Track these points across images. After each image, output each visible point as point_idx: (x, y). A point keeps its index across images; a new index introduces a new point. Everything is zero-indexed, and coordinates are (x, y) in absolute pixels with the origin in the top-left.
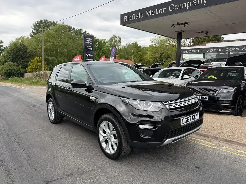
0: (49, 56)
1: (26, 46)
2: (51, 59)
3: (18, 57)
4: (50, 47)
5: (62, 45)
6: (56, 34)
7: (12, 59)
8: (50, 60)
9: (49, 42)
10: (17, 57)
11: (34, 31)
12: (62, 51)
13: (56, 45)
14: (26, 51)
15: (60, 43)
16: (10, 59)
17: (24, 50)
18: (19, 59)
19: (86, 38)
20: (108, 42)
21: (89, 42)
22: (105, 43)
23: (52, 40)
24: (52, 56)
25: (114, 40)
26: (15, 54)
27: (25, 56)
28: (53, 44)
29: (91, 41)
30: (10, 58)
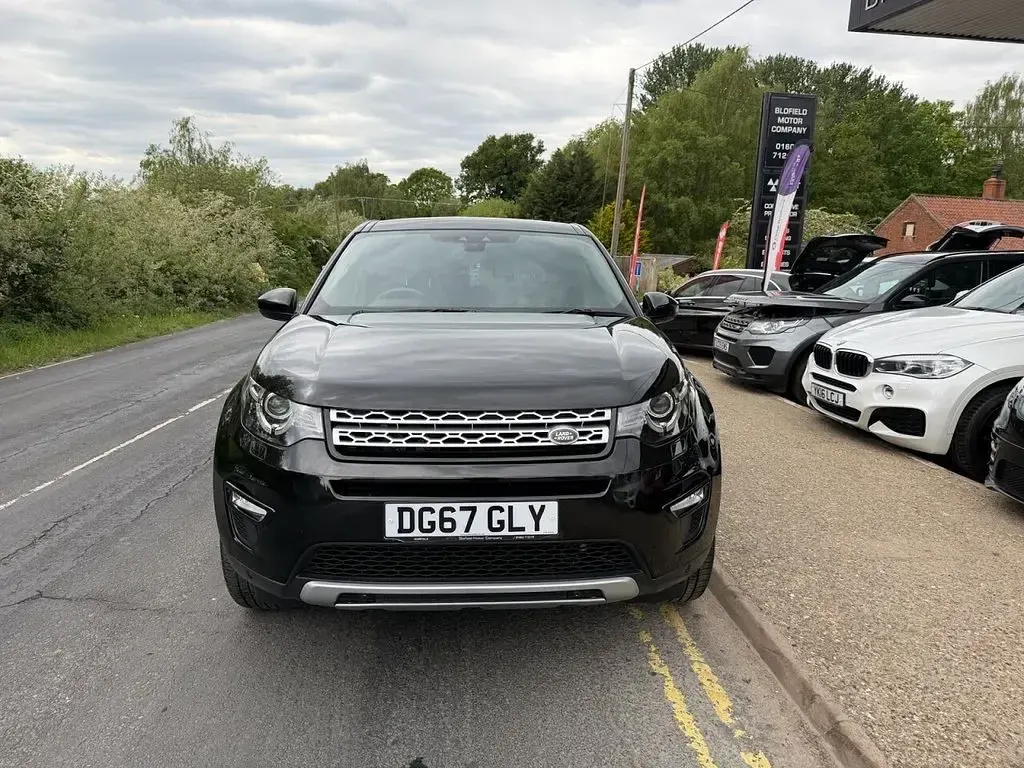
0: (670, 195)
1: (592, 160)
2: (672, 206)
3: (560, 201)
4: (678, 157)
5: (728, 143)
6: (710, 103)
7: (540, 209)
8: (669, 210)
9: (678, 136)
10: (557, 203)
11: (649, 97)
12: (723, 172)
13: (700, 146)
14: (589, 179)
15: (720, 138)
16: (536, 208)
17: (582, 174)
18: (563, 209)
19: (778, 110)
20: (962, 114)
21: (788, 125)
22: (948, 120)
23: (692, 125)
24: (679, 193)
25: (1002, 103)
26: (553, 192)
27: (584, 198)
28: (693, 146)
29: (800, 121)
30: (535, 203)
